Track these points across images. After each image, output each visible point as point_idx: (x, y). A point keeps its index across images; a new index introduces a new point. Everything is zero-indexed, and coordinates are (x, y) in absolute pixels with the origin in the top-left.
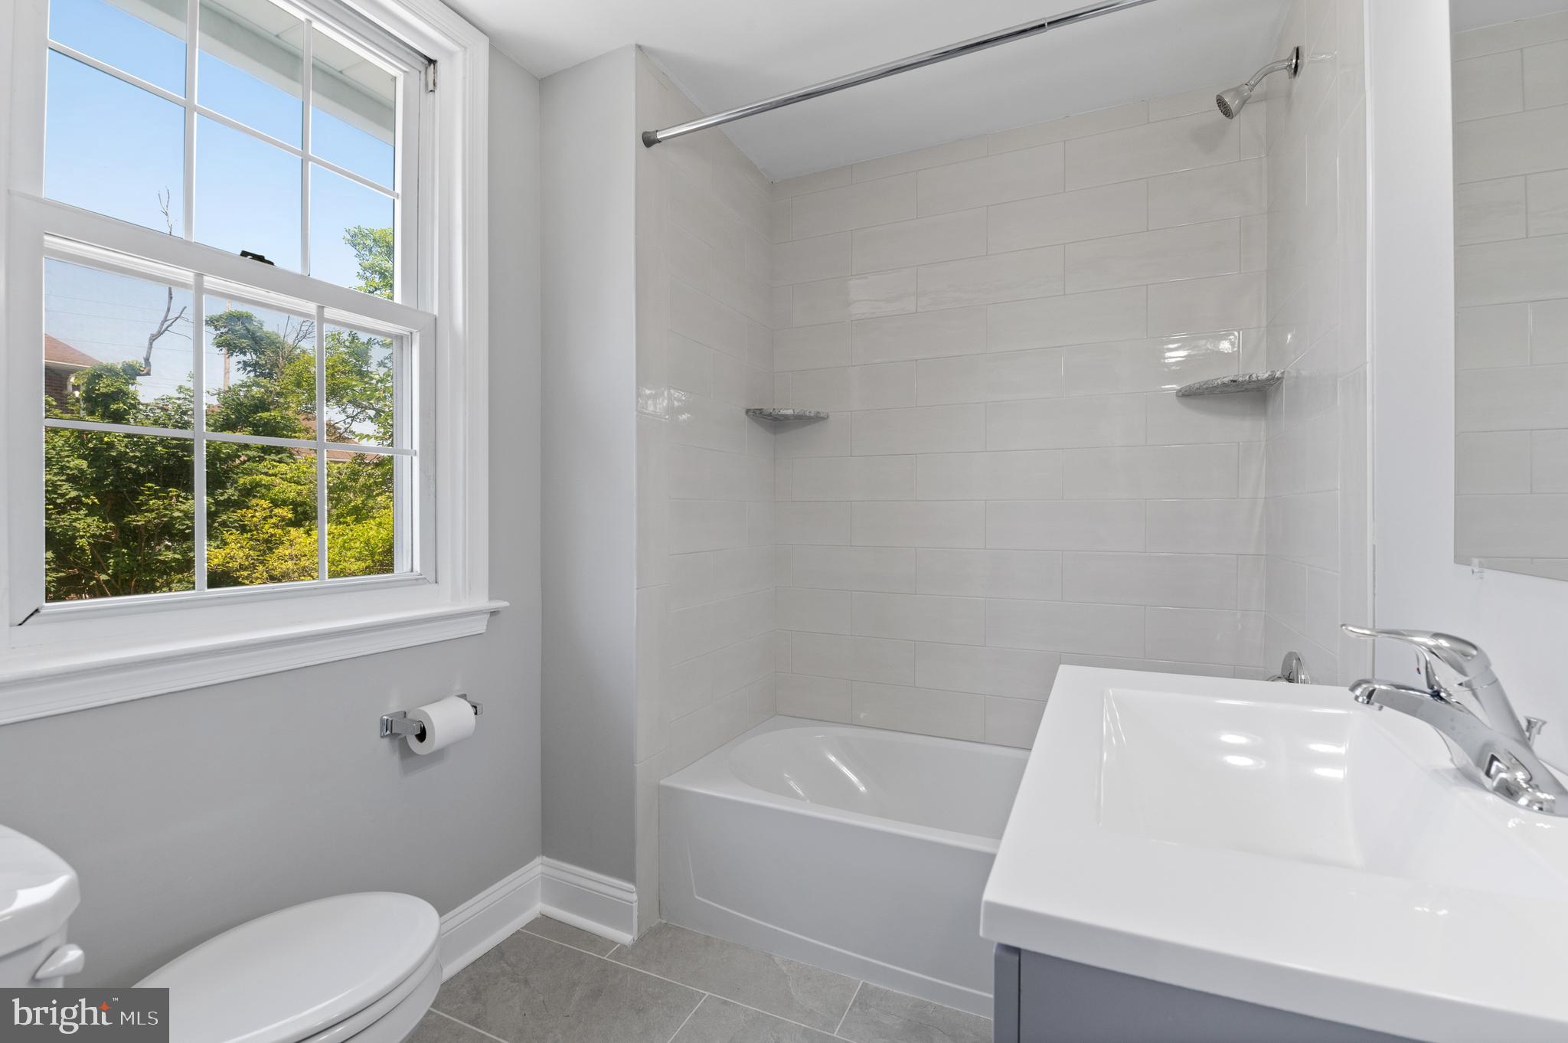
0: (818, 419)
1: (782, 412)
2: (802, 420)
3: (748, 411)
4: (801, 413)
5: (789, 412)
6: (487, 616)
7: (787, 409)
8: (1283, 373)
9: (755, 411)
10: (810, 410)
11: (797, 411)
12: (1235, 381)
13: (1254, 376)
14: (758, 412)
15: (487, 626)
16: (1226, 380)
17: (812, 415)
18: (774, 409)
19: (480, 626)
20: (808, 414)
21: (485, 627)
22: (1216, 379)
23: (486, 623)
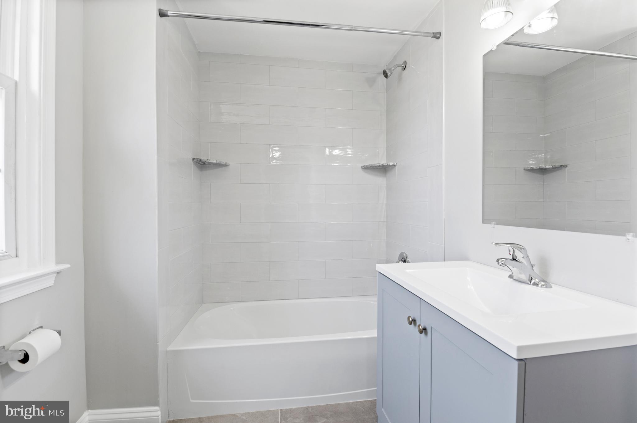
0: (226, 165)
1: (211, 161)
2: (218, 165)
3: (193, 159)
4: (220, 163)
5: (215, 162)
6: (55, 275)
7: (214, 160)
8: (396, 164)
9: (197, 159)
10: (223, 161)
11: (218, 161)
12: (383, 165)
13: (389, 164)
14: (199, 160)
15: (55, 281)
16: (380, 164)
17: (224, 164)
18: (207, 160)
19: (50, 282)
20: (222, 163)
21: (53, 282)
22: (377, 164)
23: (54, 279)
